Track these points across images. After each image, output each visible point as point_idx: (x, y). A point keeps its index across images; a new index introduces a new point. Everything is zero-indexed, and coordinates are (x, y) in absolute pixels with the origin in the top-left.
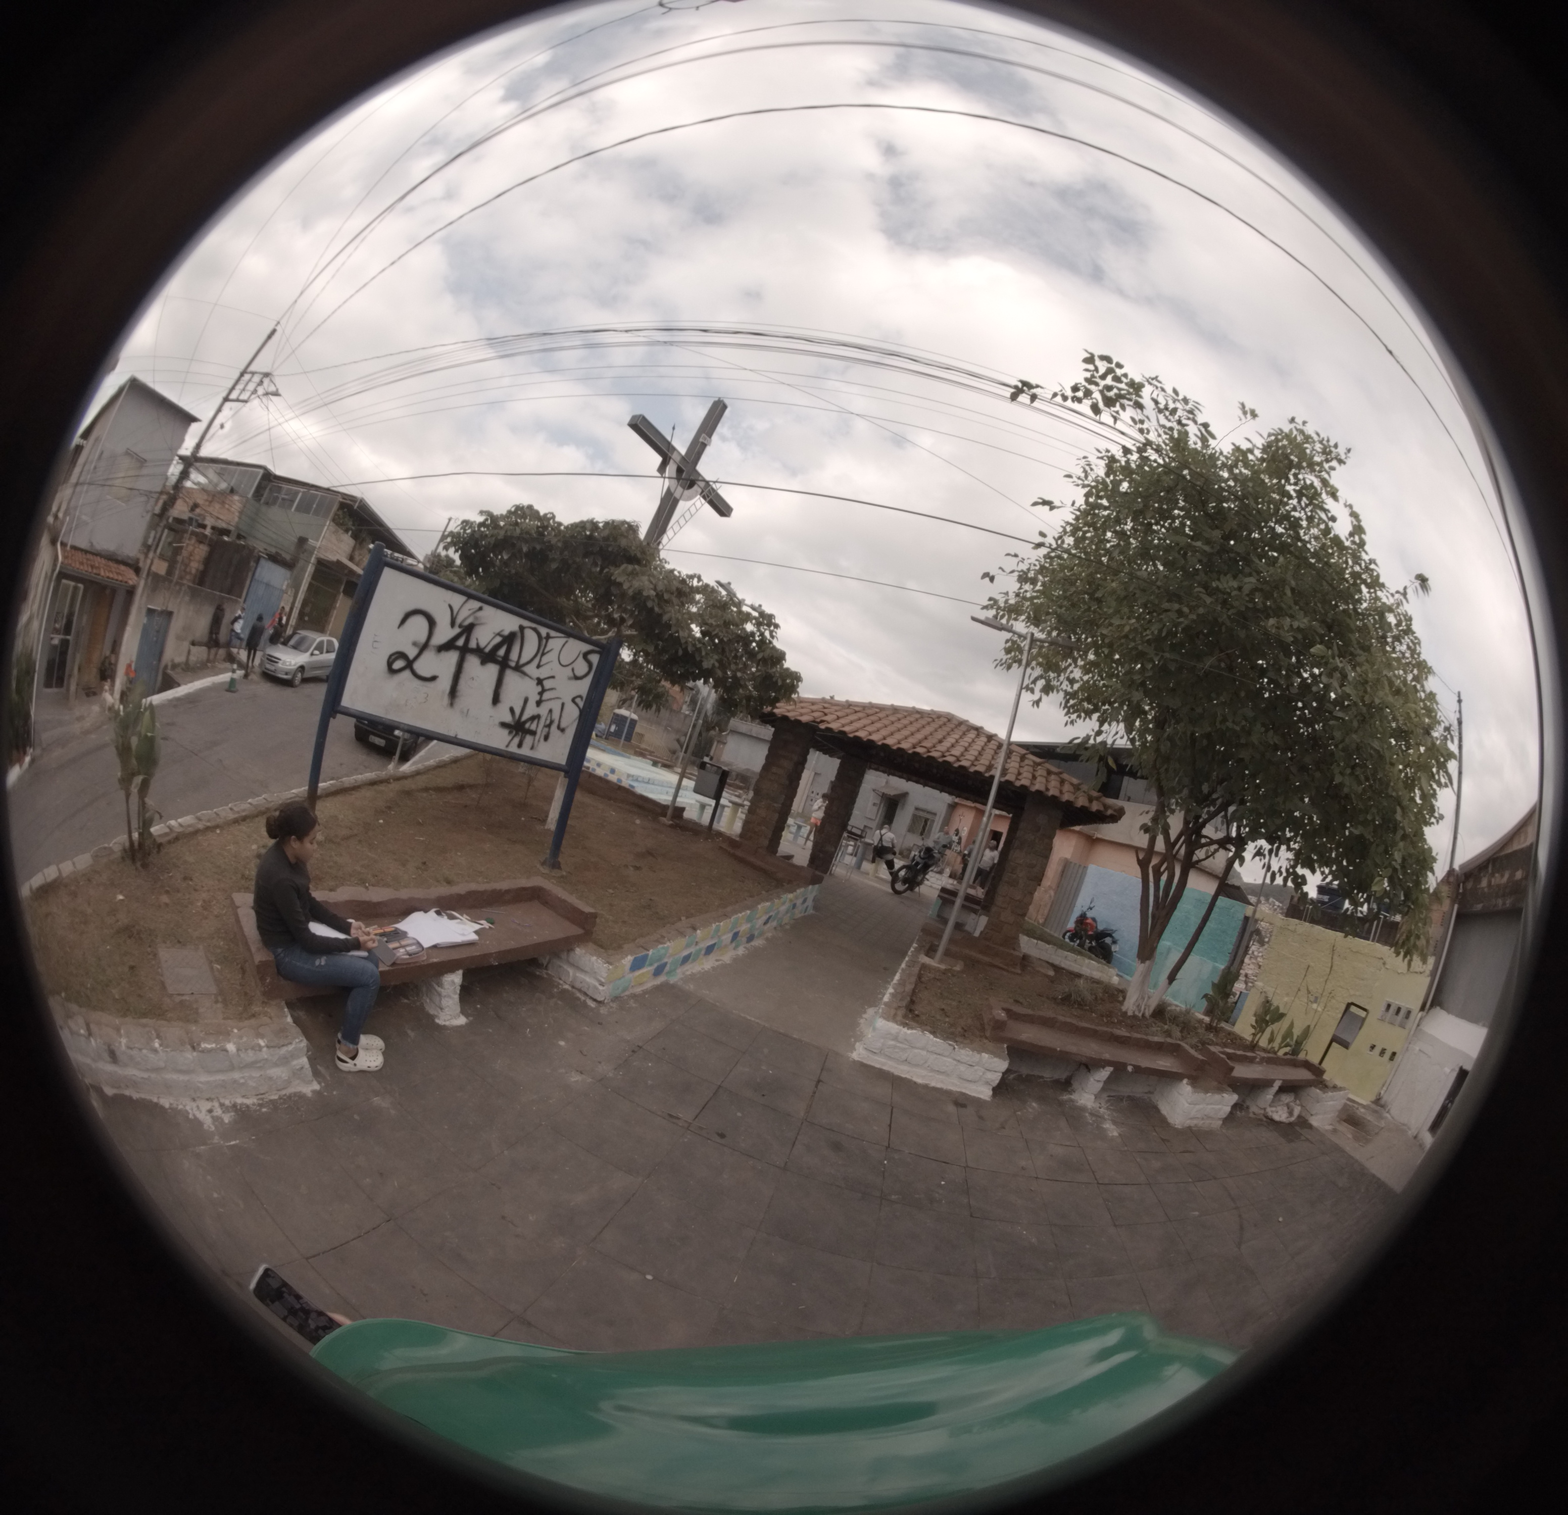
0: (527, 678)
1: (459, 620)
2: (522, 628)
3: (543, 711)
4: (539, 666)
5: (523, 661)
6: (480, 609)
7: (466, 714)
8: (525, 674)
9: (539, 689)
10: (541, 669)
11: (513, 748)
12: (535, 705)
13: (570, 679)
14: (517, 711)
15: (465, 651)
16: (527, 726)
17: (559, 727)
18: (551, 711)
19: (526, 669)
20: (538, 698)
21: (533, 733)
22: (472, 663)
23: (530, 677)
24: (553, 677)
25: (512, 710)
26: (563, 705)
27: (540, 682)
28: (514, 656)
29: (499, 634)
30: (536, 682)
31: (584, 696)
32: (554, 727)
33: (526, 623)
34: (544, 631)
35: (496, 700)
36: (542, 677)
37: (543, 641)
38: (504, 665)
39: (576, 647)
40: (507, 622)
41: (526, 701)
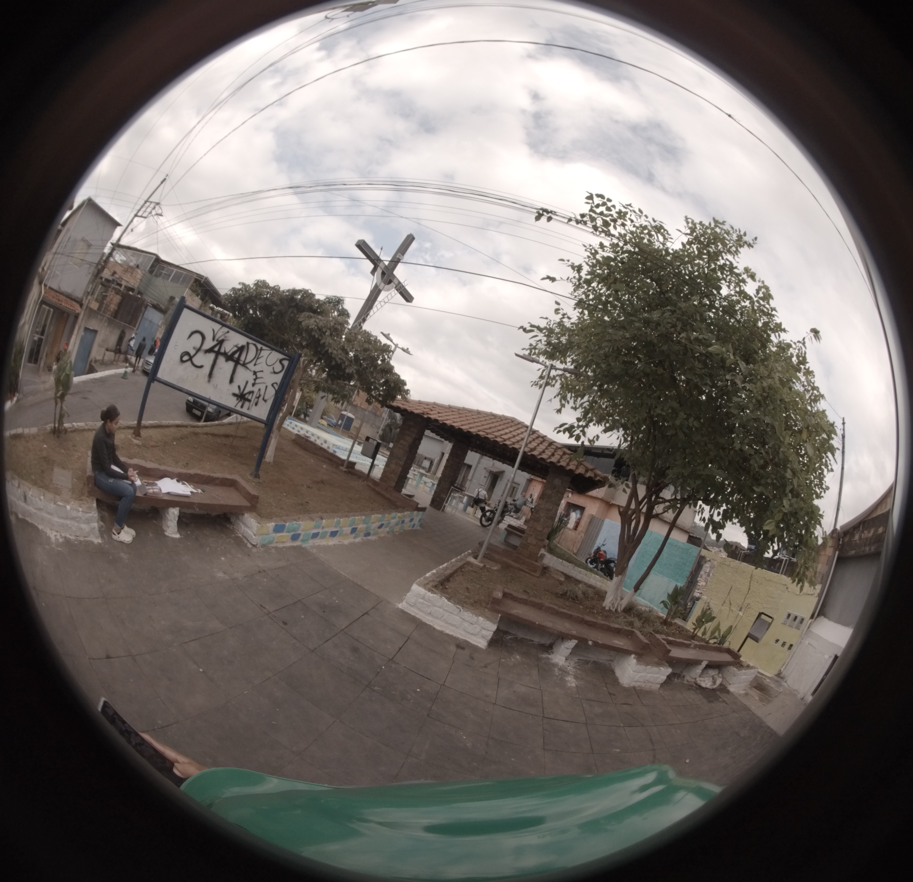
0: (248, 371)
1: (217, 338)
2: (248, 344)
3: (255, 389)
4: (255, 365)
5: (247, 361)
6: (228, 332)
7: (216, 387)
8: (247, 368)
9: (254, 377)
10: (256, 366)
11: (238, 408)
12: (251, 385)
13: (271, 373)
14: (242, 388)
15: (218, 353)
16: (246, 396)
17: (263, 399)
18: (260, 390)
19: (248, 366)
20: (253, 382)
21: (249, 401)
22: (221, 360)
23: (250, 370)
24: (262, 371)
25: (239, 387)
26: (266, 387)
27: (255, 373)
28: (243, 358)
29: (236, 346)
30: (253, 373)
31: (279, 383)
32: (261, 398)
33: (250, 341)
34: (259, 346)
35: (231, 381)
36: (256, 371)
37: (258, 351)
38: (237, 362)
39: (276, 356)
40: (240, 340)
41: (247, 383)
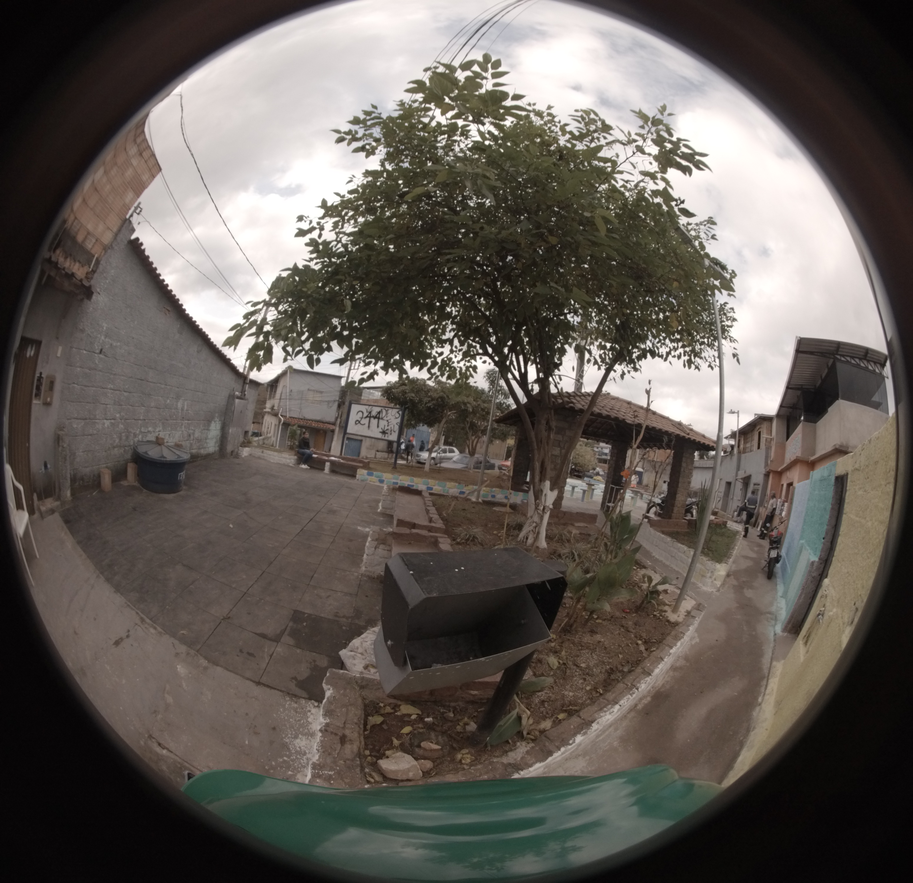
1: (368, 411)
2: (381, 409)
3: (389, 427)
4: (387, 418)
6: (372, 408)
7: (371, 431)
9: (388, 423)
11: (383, 438)
12: (387, 427)
13: (395, 419)
14: (383, 429)
15: (370, 417)
16: (386, 432)
18: (391, 428)
19: (384, 418)
20: (388, 425)
21: (388, 433)
22: (372, 419)
23: (385, 420)
24: (391, 419)
26: (394, 425)
28: (381, 416)
29: (377, 412)
30: (387, 421)
31: (400, 423)
32: (393, 431)
34: (387, 409)
35: (378, 427)
37: (387, 411)
38: (379, 418)
39: (395, 411)
40: (378, 409)
41: (385, 426)
